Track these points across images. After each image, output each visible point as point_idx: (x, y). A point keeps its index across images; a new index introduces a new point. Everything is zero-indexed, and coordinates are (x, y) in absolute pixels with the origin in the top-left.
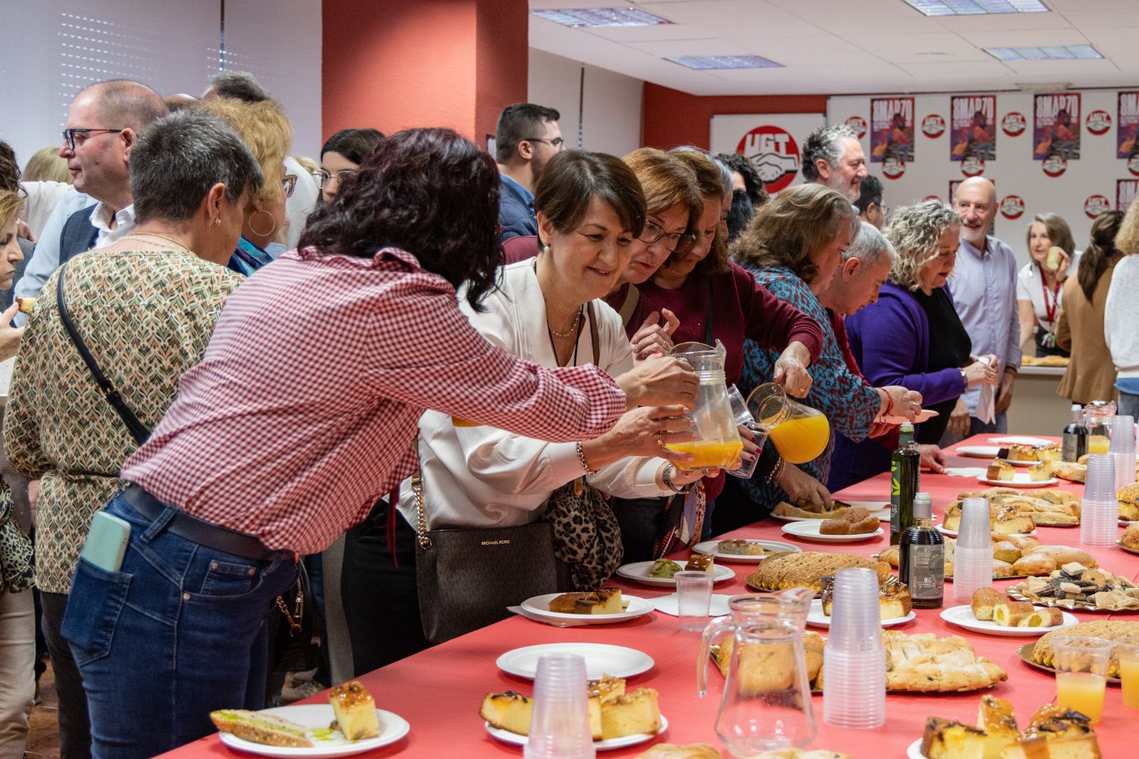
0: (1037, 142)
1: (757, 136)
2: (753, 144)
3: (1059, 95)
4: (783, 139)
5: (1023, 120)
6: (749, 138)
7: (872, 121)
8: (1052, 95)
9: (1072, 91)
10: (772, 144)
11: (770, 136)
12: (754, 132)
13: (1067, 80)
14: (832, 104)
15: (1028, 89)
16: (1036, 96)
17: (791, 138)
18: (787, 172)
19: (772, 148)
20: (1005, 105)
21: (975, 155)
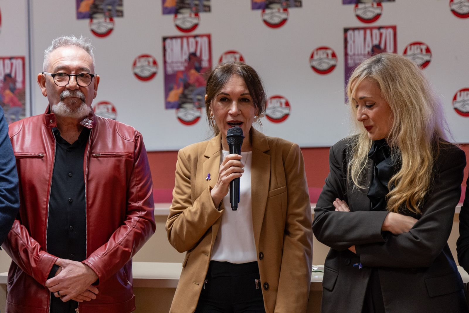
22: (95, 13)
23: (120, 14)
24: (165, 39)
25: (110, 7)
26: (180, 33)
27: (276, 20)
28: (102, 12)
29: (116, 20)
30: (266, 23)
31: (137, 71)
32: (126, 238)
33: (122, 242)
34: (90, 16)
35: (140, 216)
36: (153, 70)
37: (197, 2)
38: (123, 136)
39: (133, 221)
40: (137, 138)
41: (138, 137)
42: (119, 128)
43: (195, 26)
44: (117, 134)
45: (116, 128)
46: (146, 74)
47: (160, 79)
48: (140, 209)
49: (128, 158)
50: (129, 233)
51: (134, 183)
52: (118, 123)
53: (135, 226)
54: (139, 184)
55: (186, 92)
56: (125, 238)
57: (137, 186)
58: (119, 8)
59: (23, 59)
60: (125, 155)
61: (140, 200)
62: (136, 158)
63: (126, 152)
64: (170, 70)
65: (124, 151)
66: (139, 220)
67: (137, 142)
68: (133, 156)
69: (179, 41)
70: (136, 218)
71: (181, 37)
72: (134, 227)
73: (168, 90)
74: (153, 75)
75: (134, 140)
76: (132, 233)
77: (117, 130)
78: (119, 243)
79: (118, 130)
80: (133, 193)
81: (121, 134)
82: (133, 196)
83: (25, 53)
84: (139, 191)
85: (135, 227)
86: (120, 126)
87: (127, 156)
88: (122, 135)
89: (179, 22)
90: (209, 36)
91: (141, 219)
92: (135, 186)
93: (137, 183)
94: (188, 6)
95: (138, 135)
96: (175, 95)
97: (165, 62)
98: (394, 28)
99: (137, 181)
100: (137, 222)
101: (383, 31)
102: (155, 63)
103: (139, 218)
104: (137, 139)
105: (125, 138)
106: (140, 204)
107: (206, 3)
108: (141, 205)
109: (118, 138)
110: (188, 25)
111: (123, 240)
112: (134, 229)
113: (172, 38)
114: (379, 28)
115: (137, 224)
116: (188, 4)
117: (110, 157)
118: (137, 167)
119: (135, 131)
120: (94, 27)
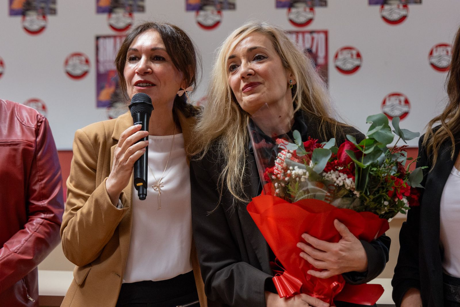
22: (28, 10)
23: (53, 12)
24: (98, 38)
25: (43, 5)
26: (112, 32)
28: (34, 9)
29: (50, 18)
30: (200, 24)
31: (69, 69)
32: (25, 244)
33: (19, 249)
34: (23, 13)
35: (45, 217)
36: (85, 68)
37: (131, 2)
38: (23, 121)
39: (34, 224)
40: (39, 124)
41: (41, 122)
42: (18, 111)
43: (127, 26)
44: (16, 119)
45: (15, 110)
46: (78, 72)
47: (92, 78)
48: (45, 210)
49: (26, 147)
50: (28, 239)
51: (36, 179)
52: (17, 105)
53: (37, 229)
54: (42, 180)
55: (118, 91)
56: (23, 244)
57: (40, 182)
58: (52, 6)
60: (23, 143)
61: (44, 200)
62: (38, 148)
63: (24, 140)
64: (102, 69)
65: (22, 139)
66: (43, 222)
67: (40, 128)
68: (34, 144)
69: (112, 41)
70: (39, 219)
71: (115, 37)
72: (35, 230)
73: (99, 88)
74: (85, 74)
75: (35, 126)
76: (32, 239)
77: (15, 114)
78: (15, 251)
79: (17, 113)
80: (35, 191)
81: (20, 118)
82: (35, 194)
84: (43, 188)
85: (37, 231)
86: (20, 109)
87: (25, 144)
88: (21, 120)
89: (113, 22)
91: (46, 221)
92: (38, 182)
93: (40, 179)
94: (122, 6)
95: (41, 120)
96: (106, 94)
97: (97, 61)
98: (326, 33)
99: (40, 176)
100: (40, 224)
101: (315, 35)
102: (87, 61)
103: (43, 220)
104: (40, 126)
105: (25, 123)
106: (44, 203)
107: (140, 3)
108: (46, 205)
109: (16, 124)
110: (121, 25)
111: (20, 247)
112: (36, 233)
113: (105, 37)
114: (311, 32)
115: (40, 228)
116: (122, 4)
117: (4, 145)
118: (40, 160)
119: (37, 115)
120: (27, 24)
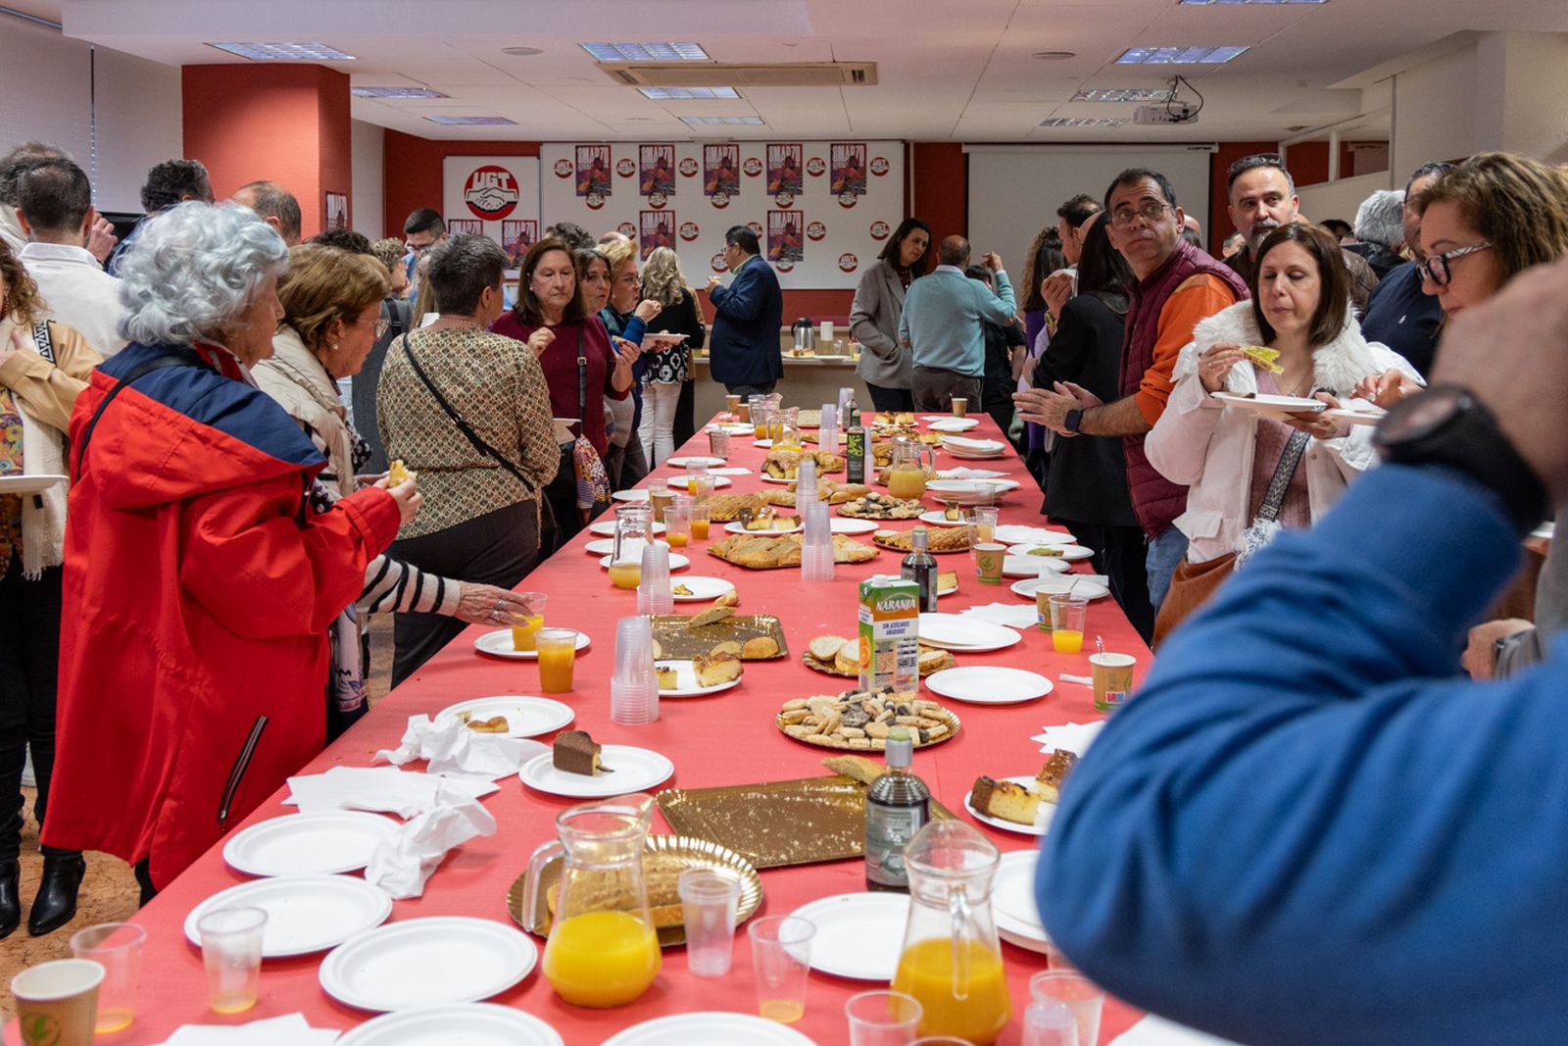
0: (706, 182)
1: (483, 174)
2: (479, 180)
3: (722, 146)
4: (504, 177)
5: (696, 164)
6: (477, 174)
7: (577, 163)
8: (718, 146)
9: (733, 143)
10: (495, 181)
11: (494, 174)
12: (480, 171)
13: (731, 135)
14: (544, 149)
15: (701, 141)
16: (705, 146)
17: (511, 176)
18: (509, 203)
19: (495, 184)
20: (681, 153)
21: (659, 191)
26: (652, 209)
27: (721, 203)
30: (714, 204)
43: (664, 205)
59: (535, 222)
64: (645, 234)
83: (537, 218)
90: (673, 212)
98: (801, 212)
110: (659, 204)
